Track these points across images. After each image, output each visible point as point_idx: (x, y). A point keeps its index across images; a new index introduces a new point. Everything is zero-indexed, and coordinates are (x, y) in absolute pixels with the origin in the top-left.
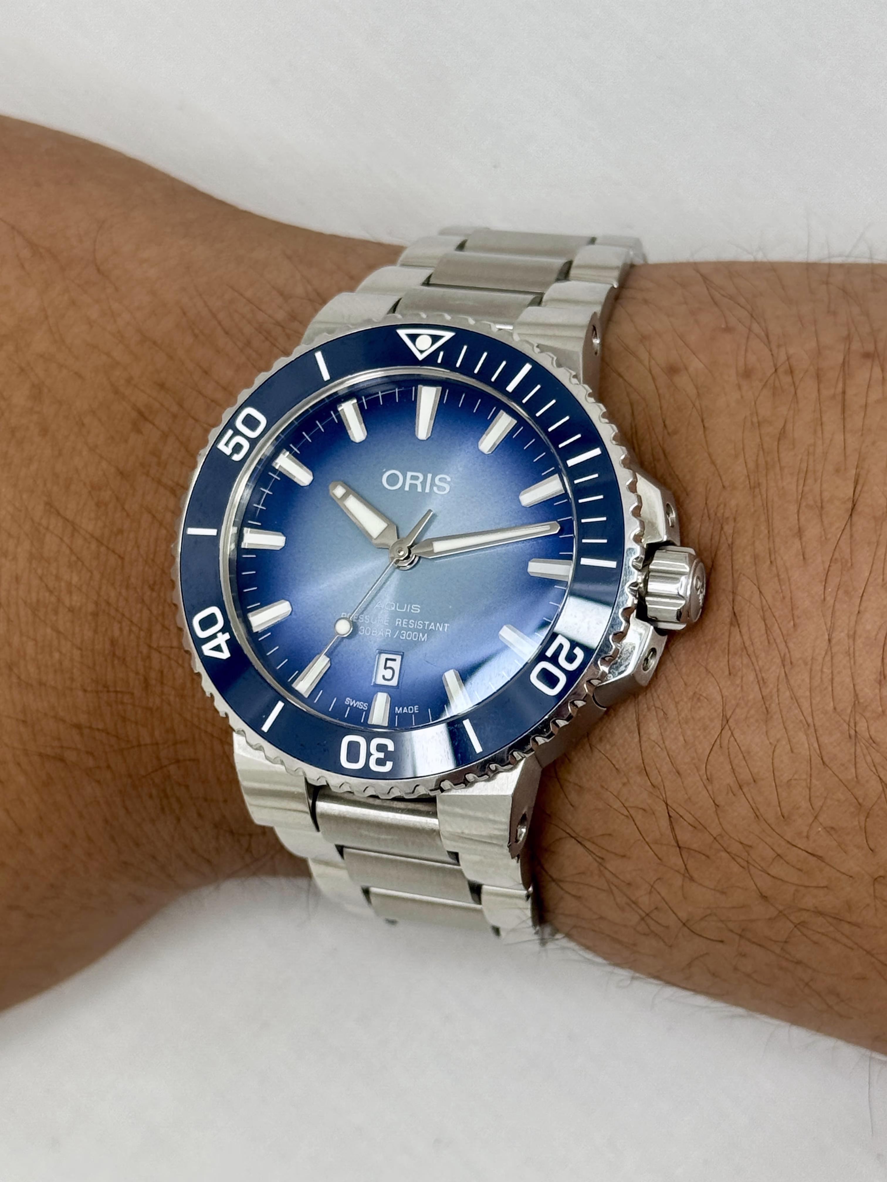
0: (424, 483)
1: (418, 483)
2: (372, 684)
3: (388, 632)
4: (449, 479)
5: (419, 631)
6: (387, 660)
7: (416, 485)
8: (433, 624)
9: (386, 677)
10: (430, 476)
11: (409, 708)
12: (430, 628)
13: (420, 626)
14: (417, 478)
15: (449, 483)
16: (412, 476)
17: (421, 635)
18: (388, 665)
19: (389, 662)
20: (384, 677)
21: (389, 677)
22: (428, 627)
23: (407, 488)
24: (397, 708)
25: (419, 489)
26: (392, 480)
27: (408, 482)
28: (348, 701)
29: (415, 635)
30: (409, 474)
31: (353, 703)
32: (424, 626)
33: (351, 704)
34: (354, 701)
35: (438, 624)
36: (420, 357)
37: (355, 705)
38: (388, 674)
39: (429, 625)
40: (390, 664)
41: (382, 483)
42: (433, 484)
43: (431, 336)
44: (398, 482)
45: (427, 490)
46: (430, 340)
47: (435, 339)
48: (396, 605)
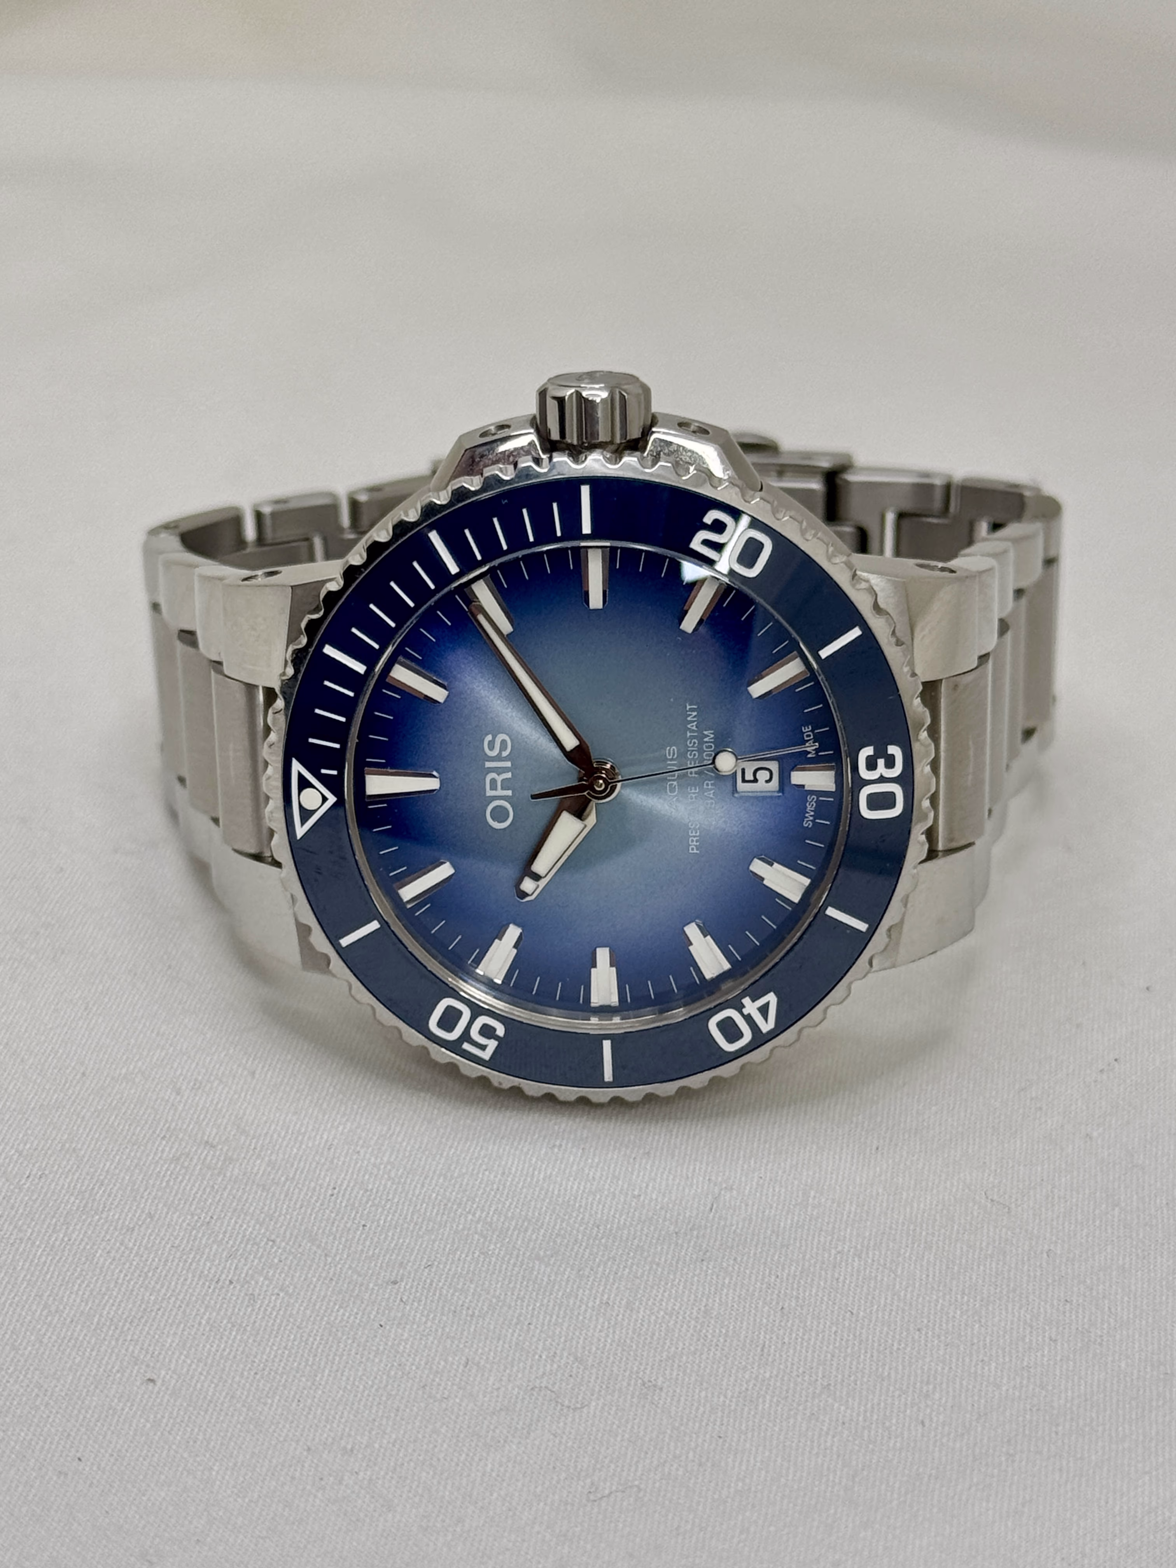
0: (499, 771)
1: (499, 779)
2: (780, 794)
3: (707, 785)
4: (489, 738)
5: (701, 743)
6: (744, 781)
7: (503, 780)
8: (689, 726)
9: (768, 778)
10: (488, 764)
11: (806, 739)
12: (694, 728)
13: (695, 743)
14: (493, 781)
15: (494, 737)
16: (491, 789)
17: (706, 740)
18: (752, 778)
19: (747, 778)
20: (767, 782)
21: (768, 773)
22: (693, 731)
23: (509, 793)
24: (809, 756)
25: (509, 775)
26: (500, 814)
27: (500, 792)
28: (808, 823)
29: (707, 747)
30: (489, 793)
31: (810, 816)
32: (694, 737)
33: (811, 818)
34: (807, 815)
35: (689, 719)
36: (332, 799)
37: (812, 813)
38: (763, 776)
39: (692, 731)
40: (749, 776)
41: (505, 829)
42: (498, 758)
43: (300, 790)
44: (500, 806)
45: (508, 764)
46: (308, 791)
47: (304, 784)
48: (670, 780)
